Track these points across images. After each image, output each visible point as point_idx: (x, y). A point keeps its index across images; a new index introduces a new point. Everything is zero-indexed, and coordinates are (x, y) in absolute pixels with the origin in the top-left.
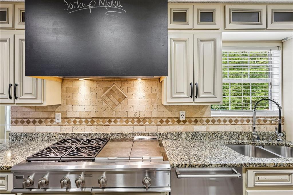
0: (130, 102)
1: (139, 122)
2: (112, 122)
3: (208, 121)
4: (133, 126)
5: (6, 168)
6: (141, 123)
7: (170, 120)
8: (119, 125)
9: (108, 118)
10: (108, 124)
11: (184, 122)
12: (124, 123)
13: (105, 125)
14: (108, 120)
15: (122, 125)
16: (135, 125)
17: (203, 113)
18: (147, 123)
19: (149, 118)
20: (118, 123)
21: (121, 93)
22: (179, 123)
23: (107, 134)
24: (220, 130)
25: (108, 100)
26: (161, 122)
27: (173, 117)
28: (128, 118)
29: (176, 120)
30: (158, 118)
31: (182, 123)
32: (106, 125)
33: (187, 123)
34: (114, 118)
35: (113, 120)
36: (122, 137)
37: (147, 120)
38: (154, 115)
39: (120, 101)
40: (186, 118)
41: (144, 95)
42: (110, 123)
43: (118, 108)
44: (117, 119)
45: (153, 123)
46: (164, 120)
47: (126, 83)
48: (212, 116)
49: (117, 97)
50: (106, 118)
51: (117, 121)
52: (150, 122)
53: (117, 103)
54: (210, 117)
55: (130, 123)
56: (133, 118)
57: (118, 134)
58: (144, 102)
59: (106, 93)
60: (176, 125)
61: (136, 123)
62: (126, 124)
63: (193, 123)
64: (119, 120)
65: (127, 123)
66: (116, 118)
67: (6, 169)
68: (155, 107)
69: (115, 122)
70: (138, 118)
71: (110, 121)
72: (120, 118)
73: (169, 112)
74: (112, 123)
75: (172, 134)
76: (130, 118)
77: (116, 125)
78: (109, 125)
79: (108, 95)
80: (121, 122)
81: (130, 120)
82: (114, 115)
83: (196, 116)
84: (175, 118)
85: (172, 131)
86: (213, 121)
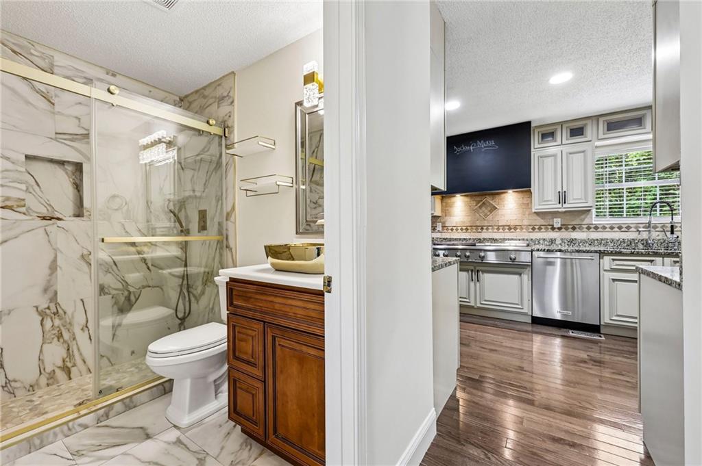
0: (500, 212)
1: (510, 229)
3: (589, 228)
4: (504, 232)
6: (512, 230)
7: (543, 227)
9: (481, 226)
10: (481, 231)
11: (560, 229)
12: (495, 230)
13: (477, 232)
14: (480, 228)
15: (494, 232)
16: (506, 232)
17: (584, 220)
18: (518, 230)
19: (521, 226)
21: (493, 205)
22: (553, 230)
24: (604, 237)
25: (481, 211)
26: (534, 229)
27: (547, 224)
28: (499, 226)
29: (550, 227)
30: (530, 225)
31: (556, 230)
32: (479, 232)
33: (563, 230)
34: (486, 226)
35: (485, 228)
37: (518, 227)
38: (526, 222)
39: (492, 211)
40: (561, 225)
41: (515, 205)
43: (490, 217)
45: (524, 230)
46: (537, 227)
47: (497, 196)
48: (594, 222)
49: (489, 209)
50: (479, 226)
51: (489, 229)
52: (522, 229)
53: (489, 213)
54: (592, 224)
55: (501, 230)
56: (503, 226)
58: (515, 211)
59: (479, 205)
60: (550, 232)
61: (507, 230)
62: (497, 231)
63: (570, 230)
64: (490, 227)
66: (488, 226)
68: (526, 215)
69: (487, 229)
70: (509, 226)
71: (482, 229)
72: (492, 226)
73: (542, 220)
74: (484, 230)
75: (544, 240)
76: (501, 226)
77: (488, 232)
79: (480, 207)
80: (493, 229)
81: (501, 228)
82: (486, 223)
83: (574, 223)
84: (549, 225)
85: (546, 237)
86: (596, 228)
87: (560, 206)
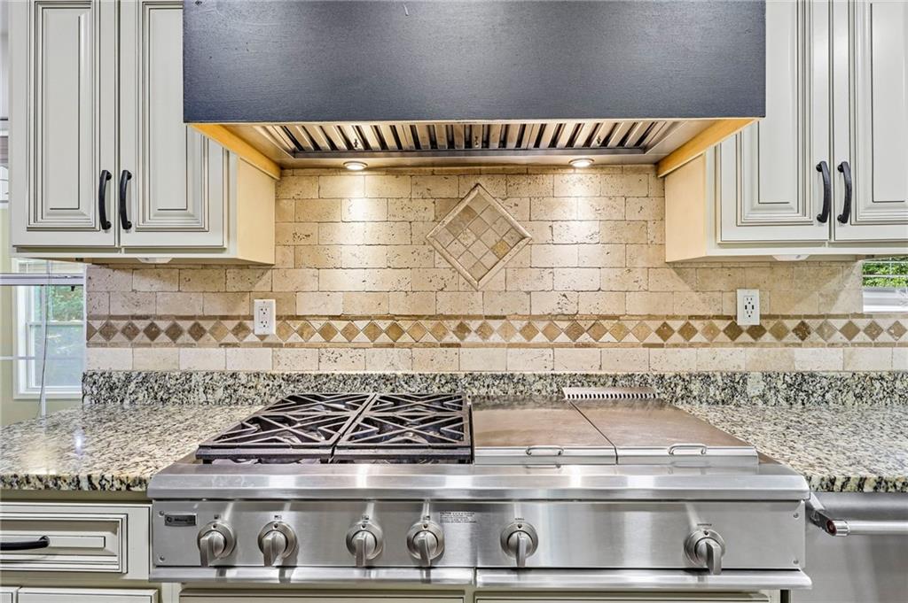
0: (541, 256)
1: (575, 331)
2: (469, 331)
3: (850, 331)
4: (552, 347)
5: (122, 482)
6: (585, 338)
7: (697, 324)
8: (498, 345)
9: (457, 317)
10: (456, 340)
11: (756, 332)
12: (518, 338)
13: (442, 346)
14: (454, 324)
15: (511, 346)
16: (561, 346)
18: (607, 337)
19: (617, 318)
20: (495, 338)
21: (507, 220)
22: (733, 338)
23: (454, 379)
25: (456, 248)
26: (665, 332)
27: (711, 313)
28: (531, 317)
29: (722, 325)
30: (650, 317)
31: (745, 337)
32: (449, 345)
33: (768, 337)
34: (480, 317)
35: (474, 325)
36: (511, 392)
37: (606, 324)
38: (637, 305)
39: (503, 252)
40: (762, 317)
41: (595, 227)
42: (462, 338)
43: (495, 279)
44: (491, 323)
45: (631, 338)
46: (676, 325)
47: (523, 181)
48: (867, 309)
49: (491, 238)
50: (449, 317)
51: (492, 331)
52: (621, 332)
53: (490, 259)
54: (862, 316)
55: (540, 338)
56: (552, 317)
57: (495, 377)
58: (593, 253)
59: (448, 220)
60: (722, 344)
61: (563, 338)
62: (524, 340)
63: (792, 337)
64: (496, 324)
65: (529, 338)
66: (487, 317)
67: (124, 488)
68: (639, 274)
69: (483, 332)
70: (572, 318)
71: (462, 330)
72: (504, 317)
73: (695, 296)
74: (472, 338)
75: (706, 378)
76: (541, 318)
77: (486, 346)
78: (458, 345)
79: (454, 229)
80: (506, 331)
81: (539, 325)
82: (477, 305)
83: (803, 309)
84: (719, 317)
85: (708, 368)
86: (874, 330)
87: (821, 231)
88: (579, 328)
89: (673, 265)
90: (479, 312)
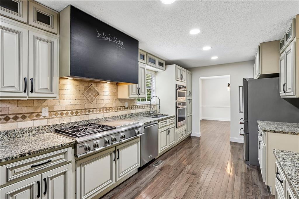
0: (102, 97)
1: (106, 110)
2: (90, 111)
3: (136, 107)
4: (103, 113)
5: (68, 144)
6: (108, 111)
7: (121, 108)
8: (95, 114)
9: (88, 109)
10: (88, 113)
11: (127, 108)
12: (98, 112)
13: (86, 115)
14: (88, 110)
15: (97, 113)
16: (105, 113)
17: (134, 103)
18: (111, 111)
19: (112, 107)
20: (95, 112)
21: (97, 91)
22: (125, 109)
23: (89, 121)
24: (140, 112)
25: (88, 96)
26: (117, 109)
27: (122, 106)
28: (100, 108)
29: (124, 107)
30: (116, 107)
31: (126, 109)
32: (87, 114)
33: (128, 109)
34: (92, 109)
35: (91, 110)
36: (98, 121)
37: (110, 108)
38: (114, 105)
39: (96, 97)
40: (128, 106)
41: (109, 93)
42: (89, 113)
43: (95, 101)
44: (94, 109)
45: (114, 110)
46: (119, 108)
47: (99, 84)
48: (137, 104)
49: (94, 94)
50: (87, 109)
51: (94, 111)
52: (112, 109)
53: (94, 98)
54: (136, 105)
55: (101, 112)
56: (103, 108)
57: (96, 119)
58: (109, 97)
59: (87, 90)
60: (124, 110)
61: (105, 111)
62: (99, 112)
63: (130, 109)
64: (95, 110)
65: (100, 112)
66: (93, 109)
68: (115, 100)
69: (93, 111)
70: (106, 108)
71: (89, 111)
72: (96, 108)
73: (121, 104)
74: (91, 113)
75: (122, 116)
76: (102, 108)
77: (93, 114)
78: (89, 114)
79: (88, 92)
80: (96, 111)
81: (102, 109)
82: (92, 106)
83: (132, 105)
84: (123, 106)
85: (122, 114)
86: (137, 107)
88: (107, 109)
89: (118, 99)
90: (92, 108)
